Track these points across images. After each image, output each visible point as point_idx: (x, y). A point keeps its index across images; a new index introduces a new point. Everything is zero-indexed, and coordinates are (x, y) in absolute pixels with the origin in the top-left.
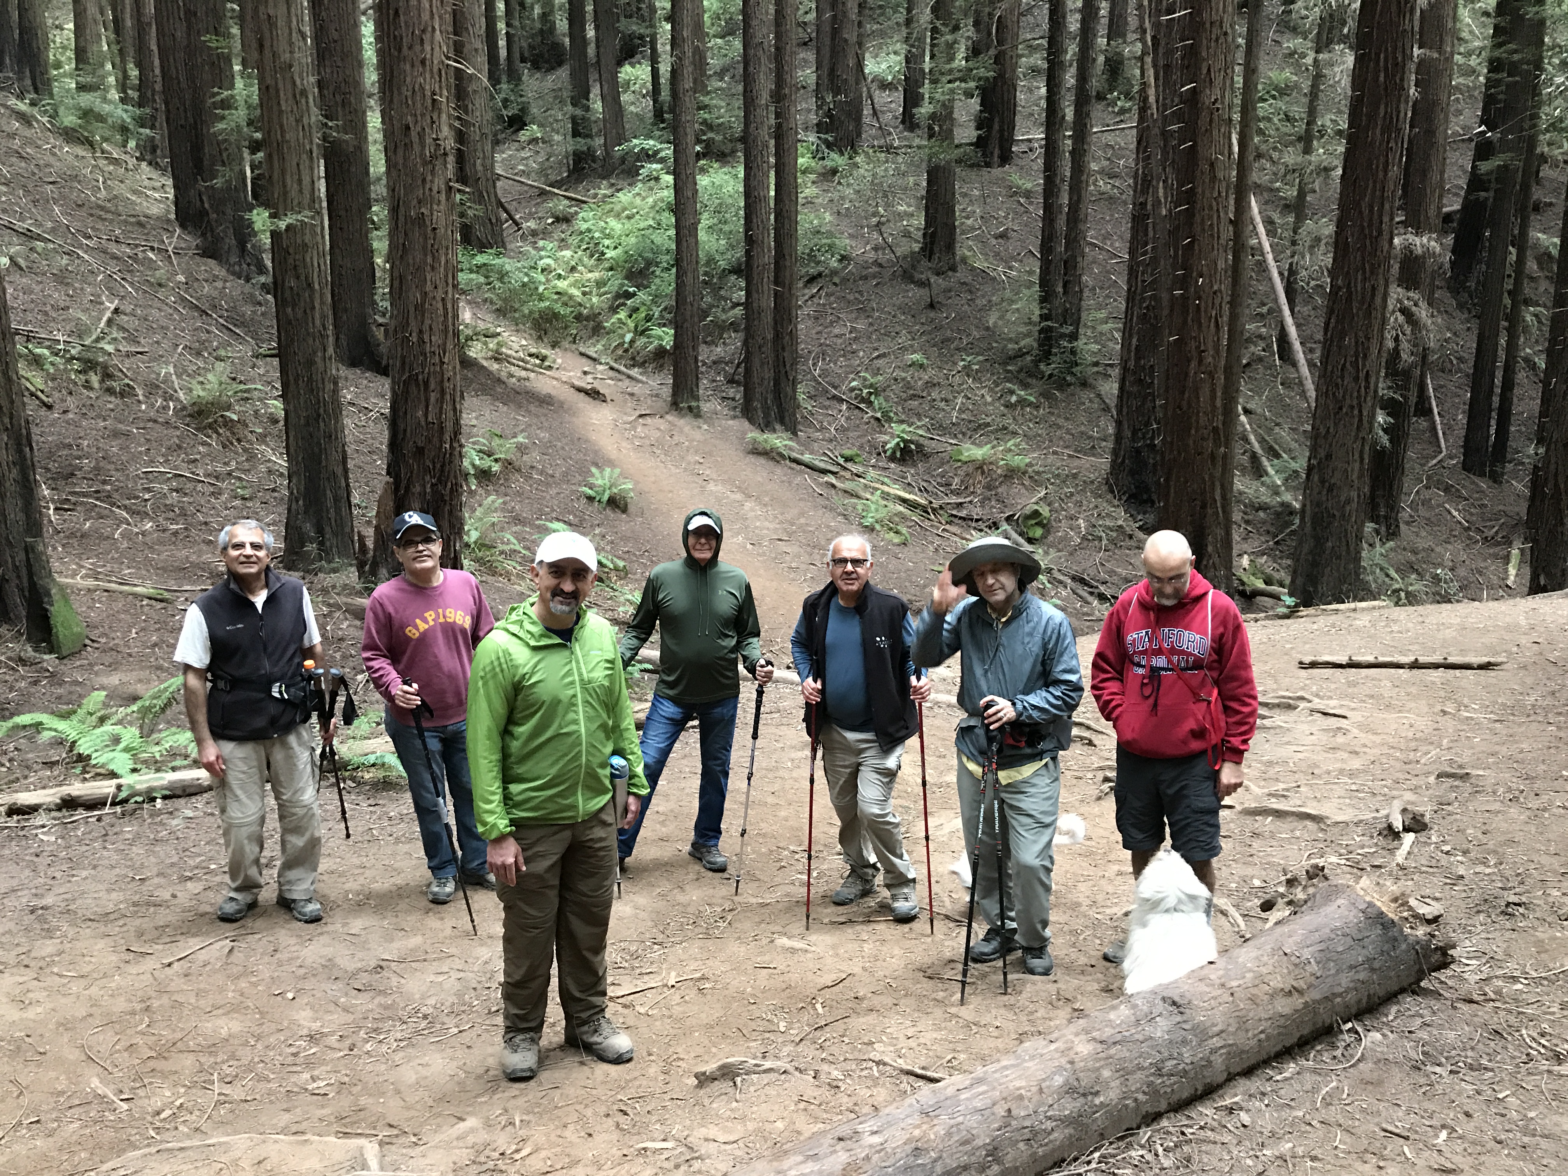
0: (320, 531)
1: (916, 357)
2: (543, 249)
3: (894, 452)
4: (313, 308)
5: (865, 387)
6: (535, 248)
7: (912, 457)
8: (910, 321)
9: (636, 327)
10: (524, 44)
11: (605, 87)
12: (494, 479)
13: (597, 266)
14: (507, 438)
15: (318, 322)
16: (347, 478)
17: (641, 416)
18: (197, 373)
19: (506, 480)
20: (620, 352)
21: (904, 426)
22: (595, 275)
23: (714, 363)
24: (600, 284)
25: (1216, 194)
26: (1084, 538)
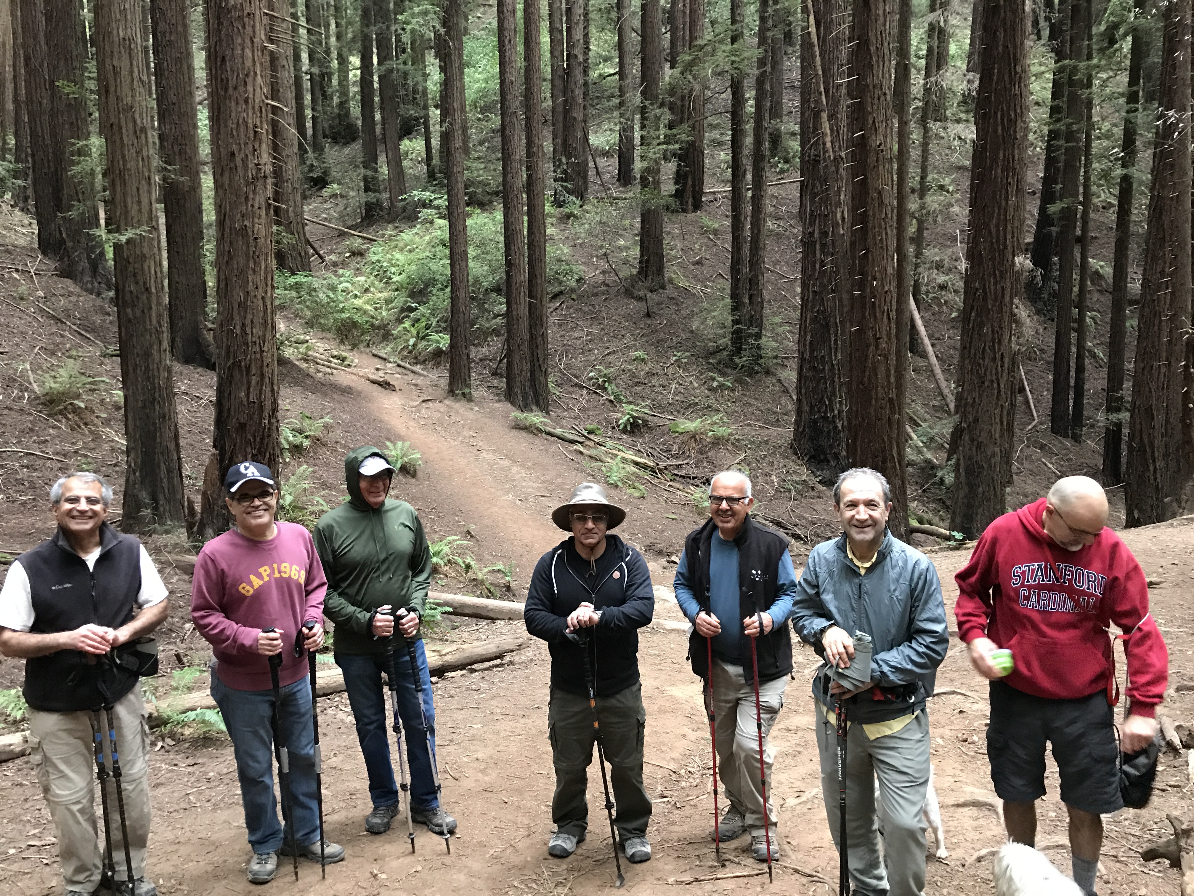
0: (154, 498)
1: (638, 353)
2: (342, 275)
3: (625, 427)
4: (150, 308)
5: (601, 377)
6: (336, 276)
7: (639, 430)
8: (632, 327)
9: (418, 333)
10: (326, 125)
11: (390, 154)
12: (304, 453)
13: (385, 288)
14: (315, 419)
15: (154, 321)
16: (178, 452)
17: (424, 401)
18: (52, 368)
19: (315, 453)
20: (405, 353)
21: (632, 406)
22: (385, 295)
23: (481, 360)
24: (388, 301)
25: (883, 216)
26: (777, 491)
